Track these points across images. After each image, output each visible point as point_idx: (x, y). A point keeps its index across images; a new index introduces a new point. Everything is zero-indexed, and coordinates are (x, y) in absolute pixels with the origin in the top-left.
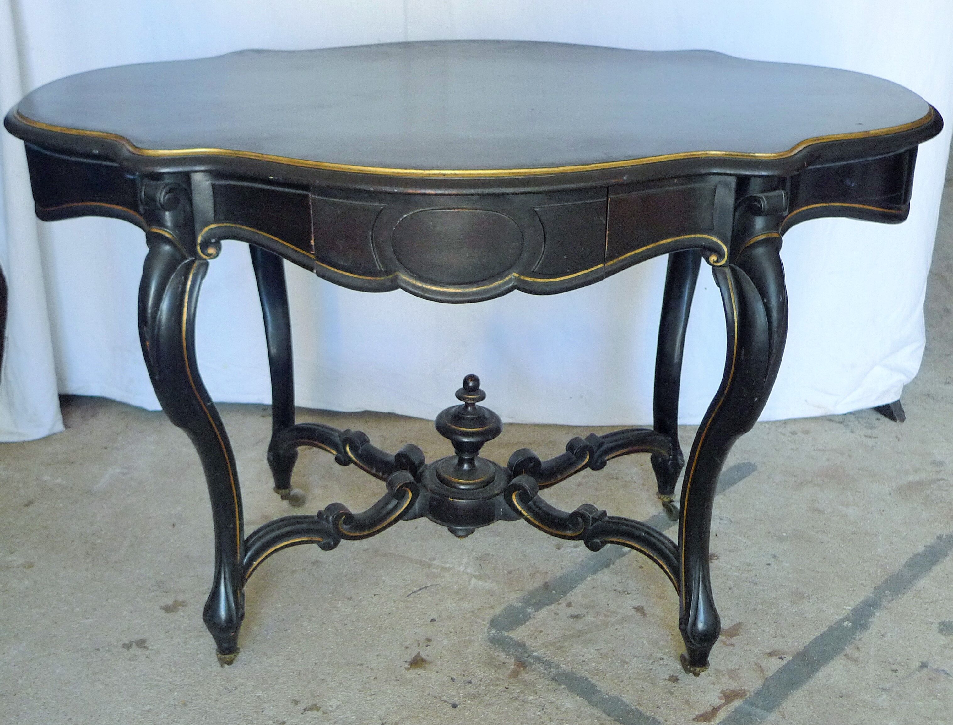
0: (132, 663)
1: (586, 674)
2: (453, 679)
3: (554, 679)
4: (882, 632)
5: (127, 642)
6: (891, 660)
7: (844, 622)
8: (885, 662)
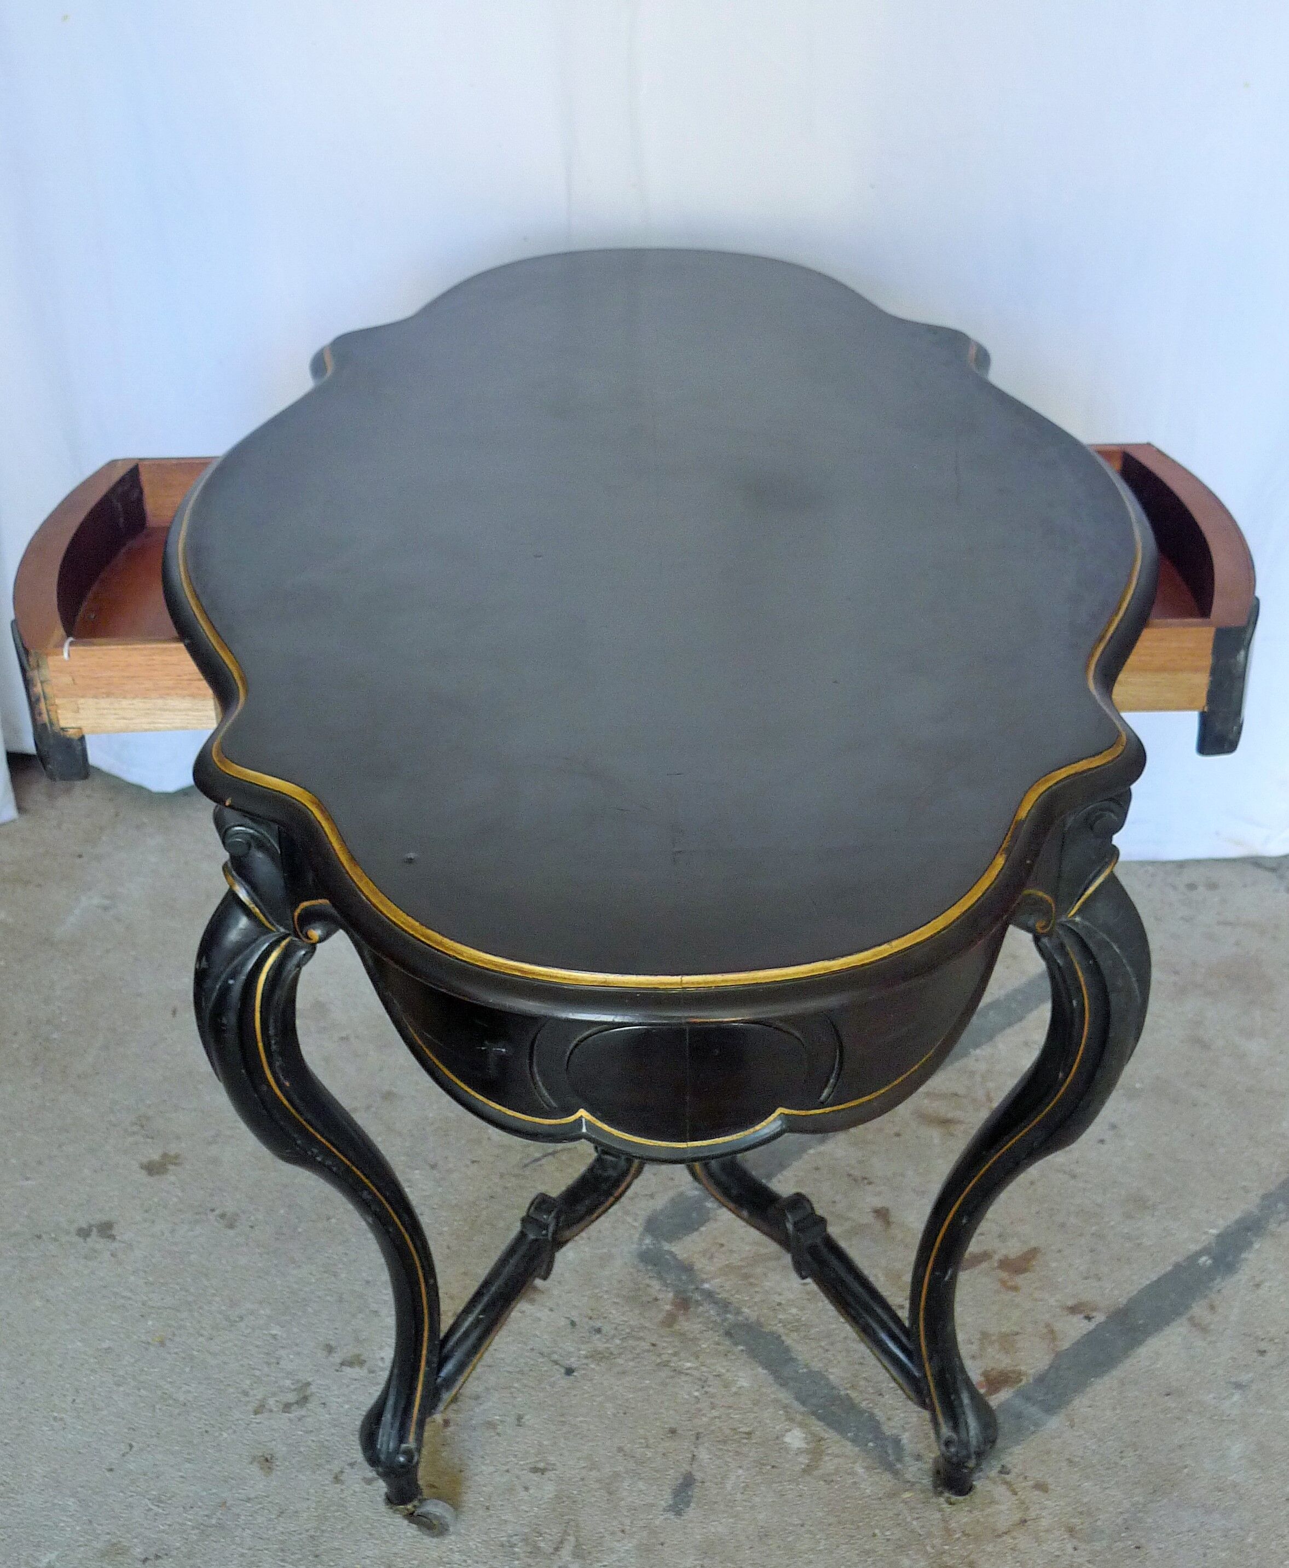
0: (90, 1263)
1: (779, 1329)
2: (573, 1324)
3: (728, 1334)
4: (1257, 1279)
5: (85, 1226)
6: (1260, 1333)
7: (1201, 1257)
8: (1250, 1336)
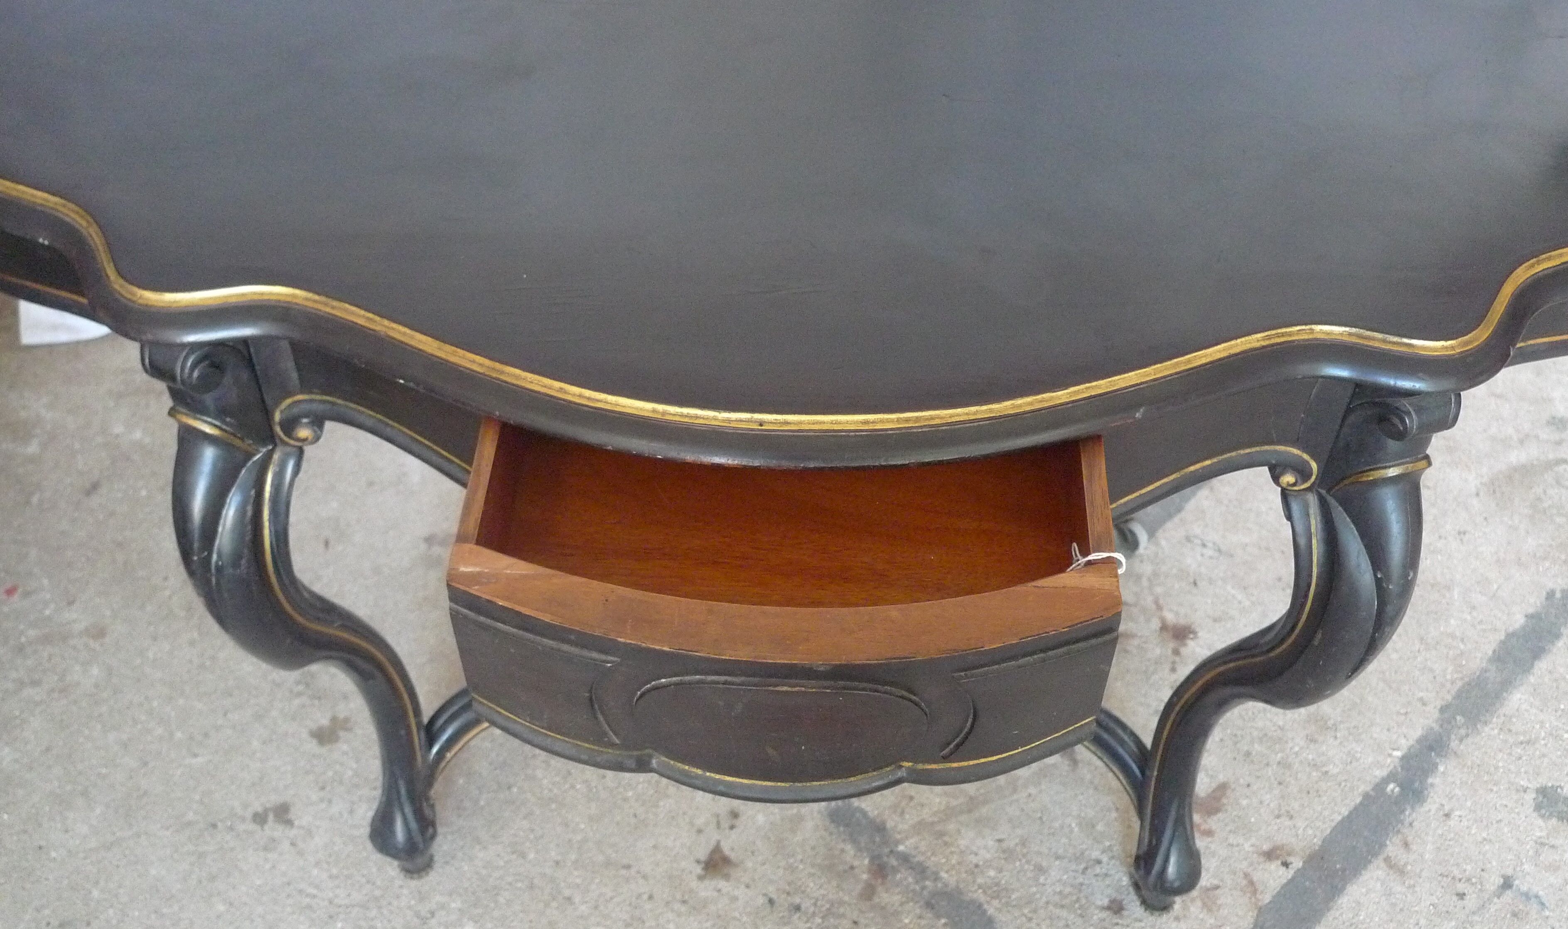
0: (270, 856)
1: (980, 896)
2: (771, 902)
3: (929, 905)
4: (1447, 808)
5: (260, 810)
6: (1456, 872)
7: (1388, 783)
8: (1447, 876)
